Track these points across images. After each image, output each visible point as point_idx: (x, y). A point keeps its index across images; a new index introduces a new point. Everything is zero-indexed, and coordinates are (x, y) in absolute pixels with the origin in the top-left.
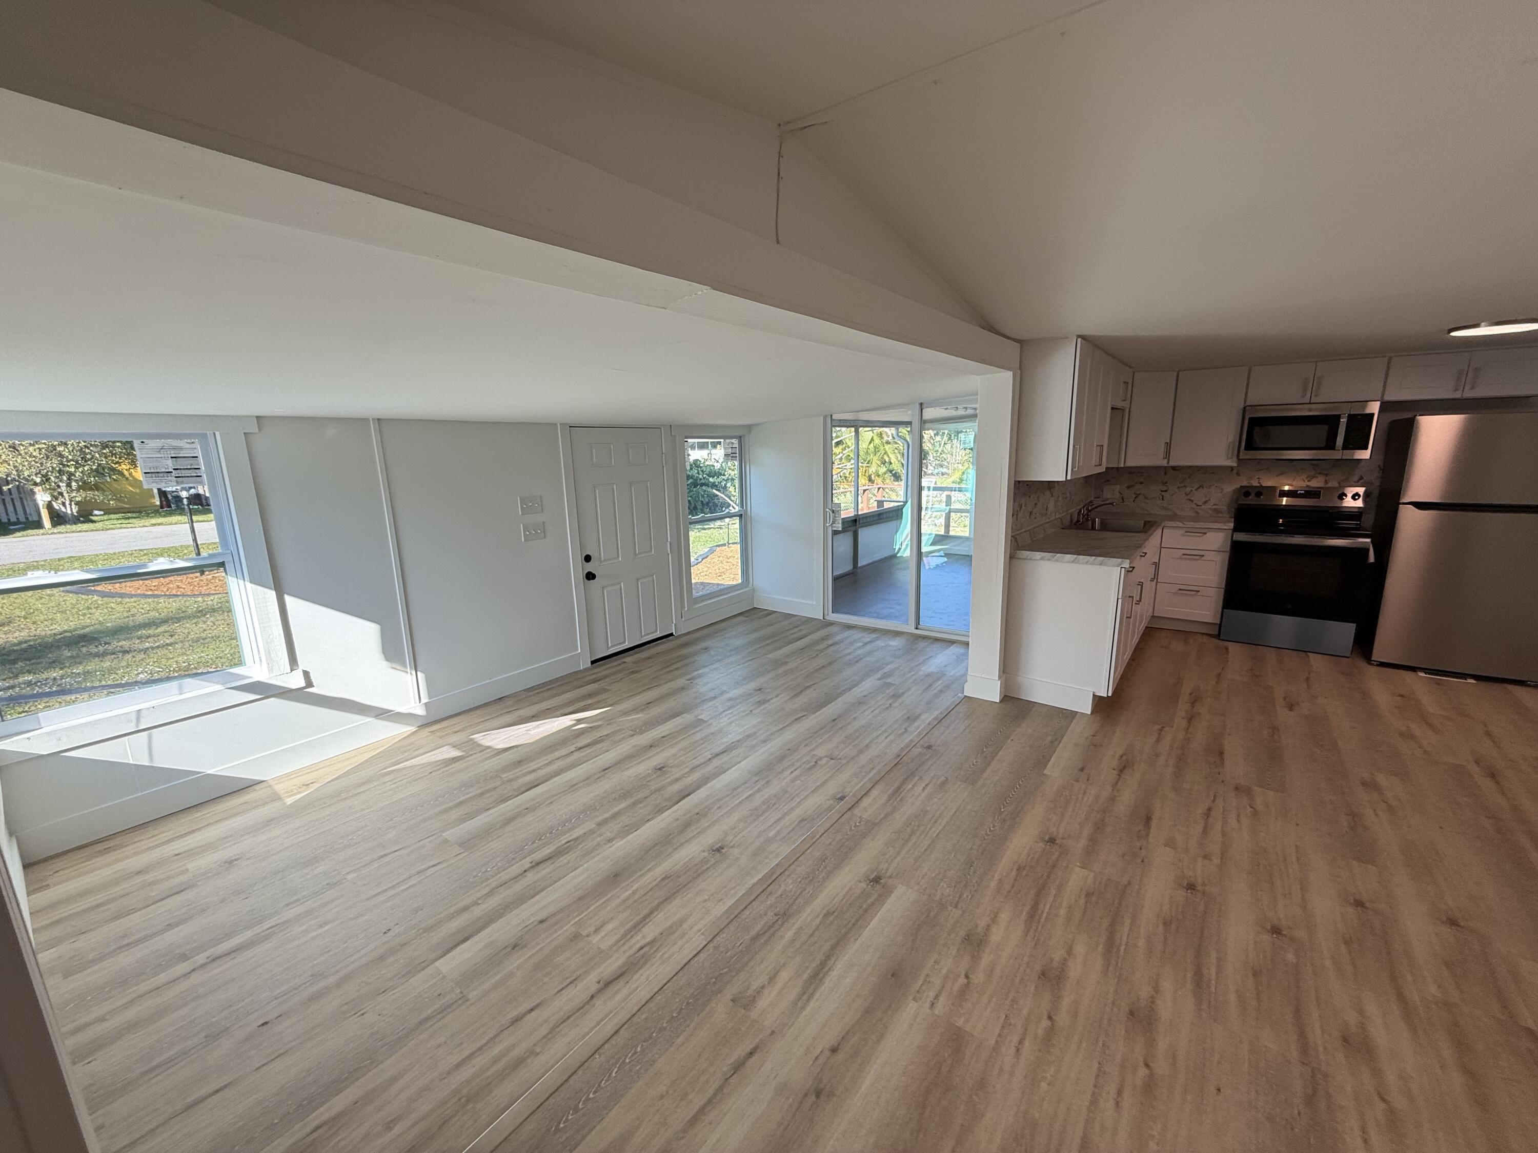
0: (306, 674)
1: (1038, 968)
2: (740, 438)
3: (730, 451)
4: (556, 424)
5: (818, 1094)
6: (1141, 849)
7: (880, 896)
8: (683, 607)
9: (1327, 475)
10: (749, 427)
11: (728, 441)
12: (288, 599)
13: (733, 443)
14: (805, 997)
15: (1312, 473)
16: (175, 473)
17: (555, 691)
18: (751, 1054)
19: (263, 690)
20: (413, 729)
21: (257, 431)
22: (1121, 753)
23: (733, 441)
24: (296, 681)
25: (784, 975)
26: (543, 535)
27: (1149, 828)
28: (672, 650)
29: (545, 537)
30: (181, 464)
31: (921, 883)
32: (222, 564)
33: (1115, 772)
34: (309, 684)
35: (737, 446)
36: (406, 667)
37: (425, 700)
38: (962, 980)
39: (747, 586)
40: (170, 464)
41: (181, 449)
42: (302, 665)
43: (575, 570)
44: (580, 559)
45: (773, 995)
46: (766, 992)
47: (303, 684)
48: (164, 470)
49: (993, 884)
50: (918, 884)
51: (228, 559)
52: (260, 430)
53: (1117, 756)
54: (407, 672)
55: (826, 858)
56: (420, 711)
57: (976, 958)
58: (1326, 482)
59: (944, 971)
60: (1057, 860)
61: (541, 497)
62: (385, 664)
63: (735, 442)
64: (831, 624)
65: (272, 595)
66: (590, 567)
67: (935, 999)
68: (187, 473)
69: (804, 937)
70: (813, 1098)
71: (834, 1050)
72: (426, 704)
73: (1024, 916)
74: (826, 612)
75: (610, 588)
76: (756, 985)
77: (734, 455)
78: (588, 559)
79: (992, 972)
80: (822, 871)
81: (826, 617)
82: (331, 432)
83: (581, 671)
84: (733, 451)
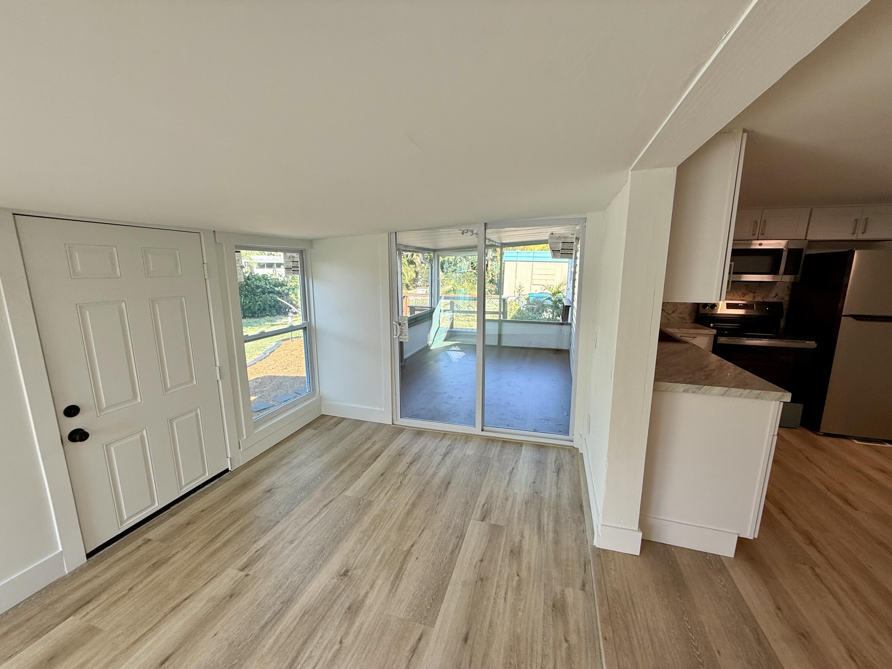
2: (301, 252)
3: (291, 264)
10: (311, 242)
11: (288, 254)
13: (294, 257)
23: (294, 254)
35: (298, 260)
39: (314, 395)
43: (42, 431)
44: (51, 416)
63: (297, 257)
66: (75, 423)
74: (395, 419)
77: (296, 269)
78: (71, 411)
81: (395, 422)
83: (64, 580)
84: (295, 265)
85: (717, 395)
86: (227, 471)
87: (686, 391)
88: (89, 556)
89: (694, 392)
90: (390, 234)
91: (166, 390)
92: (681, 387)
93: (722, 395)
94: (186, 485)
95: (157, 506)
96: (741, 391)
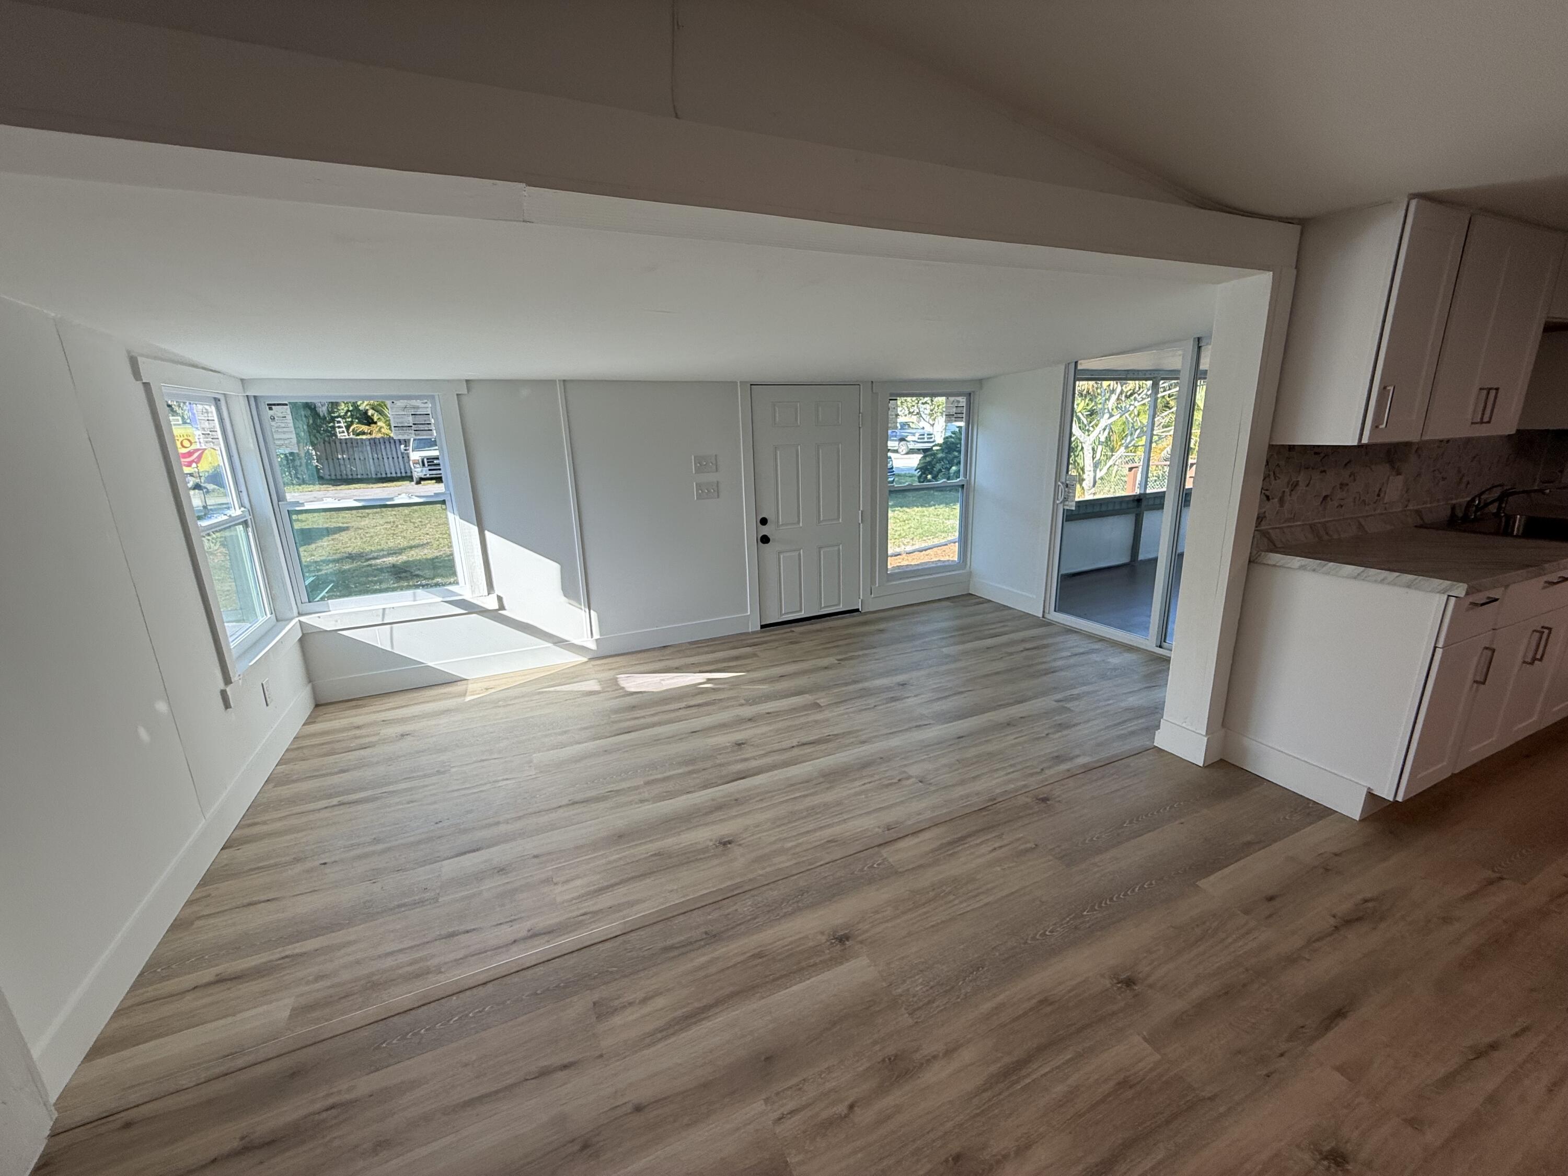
0: (500, 599)
1: (955, 1147)
2: (969, 395)
3: (954, 410)
4: (735, 383)
5: (585, 1146)
6: (1282, 1055)
7: (831, 959)
8: (873, 581)
10: (980, 382)
11: (952, 399)
12: (487, 533)
13: (958, 402)
14: (659, 1035)
16: (414, 427)
17: (711, 649)
18: (565, 1067)
19: (470, 608)
20: (585, 659)
21: (465, 392)
22: (1368, 895)
23: (960, 399)
24: (491, 603)
25: (660, 1002)
26: (716, 494)
27: (1327, 1028)
28: (847, 626)
29: (718, 497)
30: (420, 420)
31: (892, 966)
32: (443, 502)
33: (1332, 921)
34: (502, 607)
35: (964, 404)
36: (581, 604)
37: (597, 636)
38: (842, 1109)
39: (965, 567)
40: (410, 420)
41: (418, 408)
42: (498, 590)
43: (749, 532)
44: (754, 523)
45: (634, 1017)
46: (629, 1010)
47: (497, 607)
48: (406, 425)
49: (987, 1006)
50: (889, 964)
51: (447, 499)
52: (469, 390)
53: (1360, 897)
54: (581, 609)
55: (807, 892)
56: (593, 646)
57: (881, 1090)
59: (828, 1086)
60: (1114, 1014)
61: (716, 456)
62: (564, 599)
63: (963, 401)
64: (1050, 624)
65: (475, 529)
66: (765, 530)
67: (788, 1114)
68: (422, 427)
69: (713, 969)
70: (576, 1147)
71: (638, 1109)
72: (597, 640)
73: (993, 1069)
74: (1047, 611)
75: (786, 554)
76: (629, 997)
77: (959, 415)
78: (764, 521)
79: (889, 1117)
80: (790, 906)
81: (1047, 616)
82: (525, 392)
83: (748, 633)
84: (959, 410)
85: (1347, 577)
86: (857, 610)
87: (1303, 568)
88: (762, 627)
89: (1314, 570)
90: (1070, 359)
91: (819, 522)
92: (1297, 561)
93: (1355, 578)
94: (825, 607)
95: (803, 615)
96: (1385, 574)
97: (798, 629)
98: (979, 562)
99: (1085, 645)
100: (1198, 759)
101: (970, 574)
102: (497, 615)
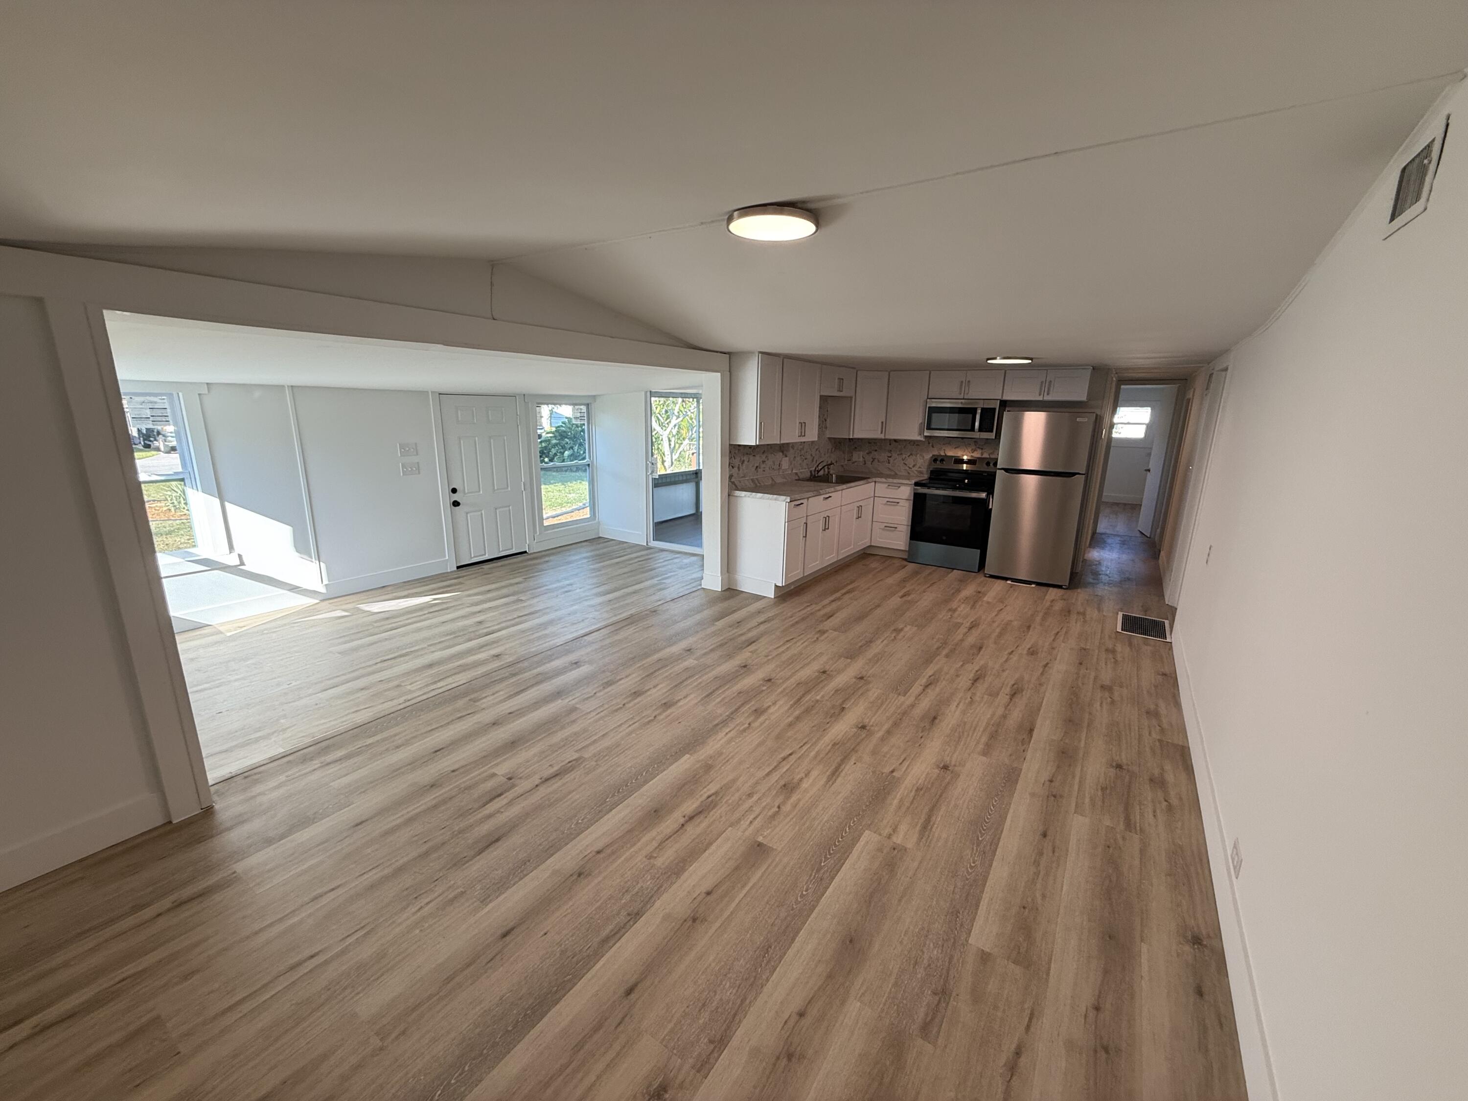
0: (240, 556)
1: (634, 691)
2: (588, 405)
3: (579, 415)
4: (427, 392)
5: (494, 725)
6: (735, 653)
7: (573, 668)
8: (535, 531)
9: (982, 449)
10: (595, 399)
11: (577, 407)
12: (227, 504)
13: (581, 409)
14: (509, 699)
15: (974, 447)
16: (152, 419)
17: (423, 584)
18: (468, 715)
19: (210, 564)
20: (317, 601)
21: (207, 392)
23: (582, 407)
24: (233, 560)
25: (503, 692)
26: (417, 472)
27: (749, 646)
28: (522, 562)
29: (419, 473)
30: (155, 413)
31: (599, 665)
32: (183, 480)
34: (242, 564)
35: (585, 411)
36: (312, 558)
37: (326, 582)
38: (593, 694)
39: (595, 519)
40: (148, 413)
41: (156, 403)
42: (238, 549)
43: (444, 499)
44: (447, 491)
45: (490, 699)
46: (488, 697)
47: (239, 563)
48: (144, 416)
49: (639, 665)
51: (186, 476)
52: (209, 391)
54: (312, 562)
56: (323, 590)
57: (605, 688)
58: (982, 455)
59: (585, 692)
60: (684, 656)
61: (416, 444)
62: (296, 554)
63: (584, 408)
64: (651, 548)
65: (216, 501)
66: (455, 497)
67: (572, 700)
68: (160, 419)
69: (519, 682)
71: (510, 714)
72: (326, 585)
73: (644, 676)
74: (648, 541)
75: (472, 514)
76: (484, 696)
78: (454, 491)
79: (610, 692)
81: (649, 544)
82: (257, 394)
83: (448, 573)
84: (582, 415)
86: (525, 552)
88: (458, 567)
89: (748, 496)
90: (646, 392)
91: (494, 490)
93: (761, 497)
94: (502, 551)
95: (487, 557)
97: (486, 567)
98: (603, 515)
99: (670, 556)
100: (719, 589)
101: (599, 522)
102: (238, 570)
